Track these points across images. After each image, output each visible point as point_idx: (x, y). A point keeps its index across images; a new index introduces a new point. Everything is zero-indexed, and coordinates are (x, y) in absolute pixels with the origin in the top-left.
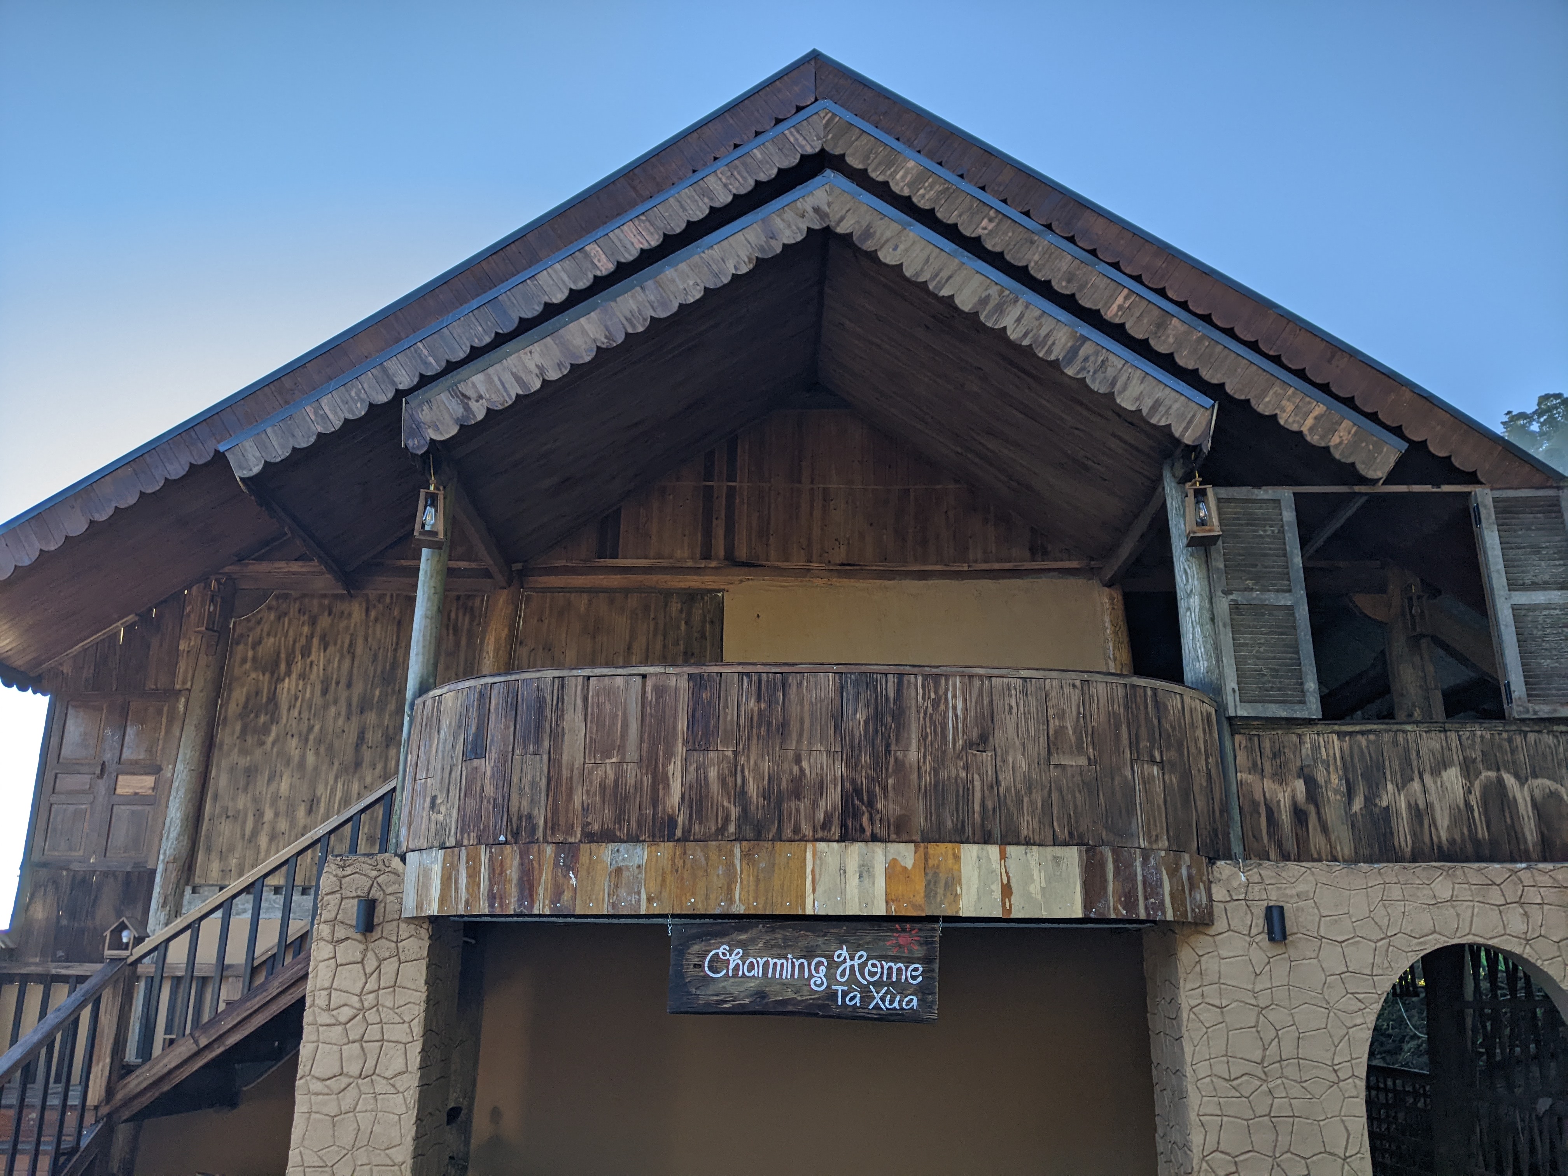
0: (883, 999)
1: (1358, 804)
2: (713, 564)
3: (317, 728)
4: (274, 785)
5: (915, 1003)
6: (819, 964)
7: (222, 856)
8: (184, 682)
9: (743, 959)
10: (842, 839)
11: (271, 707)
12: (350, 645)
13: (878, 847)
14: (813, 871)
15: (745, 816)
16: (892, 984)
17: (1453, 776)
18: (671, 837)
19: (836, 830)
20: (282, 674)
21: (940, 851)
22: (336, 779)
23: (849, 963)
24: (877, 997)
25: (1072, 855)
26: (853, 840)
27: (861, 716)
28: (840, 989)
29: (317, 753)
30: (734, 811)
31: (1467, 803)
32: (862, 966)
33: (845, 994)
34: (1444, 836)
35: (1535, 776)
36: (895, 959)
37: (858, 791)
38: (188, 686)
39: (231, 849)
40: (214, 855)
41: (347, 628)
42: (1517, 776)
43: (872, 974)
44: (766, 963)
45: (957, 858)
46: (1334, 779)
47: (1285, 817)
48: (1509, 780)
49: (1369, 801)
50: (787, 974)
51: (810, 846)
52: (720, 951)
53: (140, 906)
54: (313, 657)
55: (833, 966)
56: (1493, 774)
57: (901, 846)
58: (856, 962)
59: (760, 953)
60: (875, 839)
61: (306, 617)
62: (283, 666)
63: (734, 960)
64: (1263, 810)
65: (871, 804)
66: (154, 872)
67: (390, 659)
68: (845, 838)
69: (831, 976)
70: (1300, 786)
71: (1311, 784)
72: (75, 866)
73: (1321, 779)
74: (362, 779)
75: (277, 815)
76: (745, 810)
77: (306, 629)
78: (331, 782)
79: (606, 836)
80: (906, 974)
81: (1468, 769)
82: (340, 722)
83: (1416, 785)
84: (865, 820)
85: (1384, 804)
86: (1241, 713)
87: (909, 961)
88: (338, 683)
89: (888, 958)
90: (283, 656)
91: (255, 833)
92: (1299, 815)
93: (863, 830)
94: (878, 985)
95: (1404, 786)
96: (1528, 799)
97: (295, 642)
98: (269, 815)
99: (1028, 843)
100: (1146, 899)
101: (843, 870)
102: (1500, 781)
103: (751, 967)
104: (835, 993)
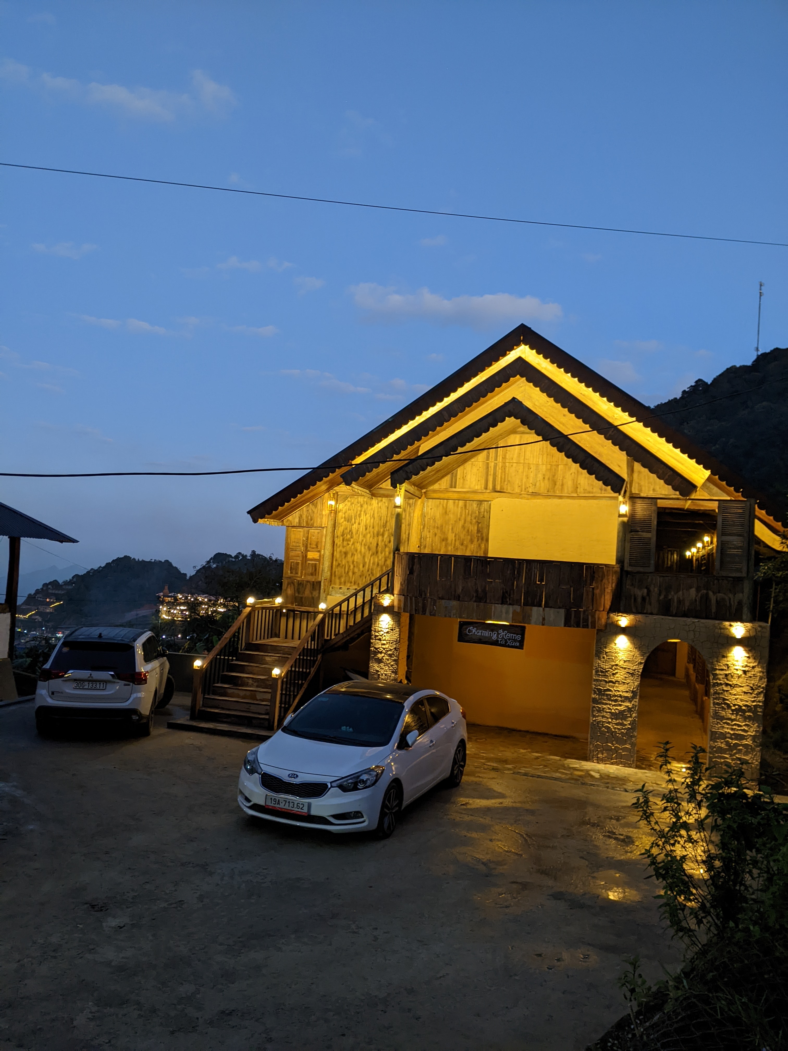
0: (510, 643)
1: (662, 597)
2: (488, 491)
3: (364, 541)
4: (353, 557)
5: (518, 645)
6: (495, 633)
7: (339, 578)
8: (325, 524)
9: (476, 630)
10: (501, 604)
11: (350, 533)
12: (373, 514)
13: (511, 606)
14: (494, 612)
15: (477, 596)
16: (512, 639)
17: (693, 591)
18: (459, 600)
19: (500, 602)
20: (353, 523)
21: (528, 608)
22: (371, 556)
23: (502, 634)
24: (509, 642)
25: (562, 611)
26: (505, 604)
27: (509, 572)
28: (500, 640)
29: (365, 548)
30: (475, 595)
31: (696, 600)
32: (506, 634)
33: (501, 641)
34: (686, 608)
35: (719, 592)
36: (514, 634)
37: (507, 592)
38: (326, 526)
39: (342, 576)
40: (337, 577)
41: (372, 509)
42: (713, 592)
43: (508, 637)
44: (482, 632)
45: (531, 610)
46: (656, 589)
47: (639, 600)
48: (711, 593)
49: (666, 596)
50: (487, 635)
51: (493, 605)
52: (471, 628)
53: (317, 591)
54: (362, 518)
55: (498, 634)
56: (705, 591)
57: (517, 606)
58: (504, 634)
59: (481, 629)
60: (510, 604)
61: (359, 505)
62: (353, 520)
63: (474, 630)
64: (633, 597)
65: (510, 595)
66: (320, 582)
67: (385, 520)
68: (502, 603)
69: (497, 636)
70: (645, 591)
71: (649, 591)
72: (298, 579)
73: (652, 589)
74: (378, 557)
75: (354, 567)
76: (477, 595)
77: (359, 509)
78: (369, 557)
79: (442, 598)
80: (517, 637)
81: (698, 590)
82: (371, 539)
83: (681, 593)
84: (508, 600)
85: (670, 598)
86: (629, 569)
87: (517, 634)
88: (370, 527)
89: (512, 633)
90: (353, 517)
91: (348, 572)
92: (644, 599)
93: (507, 602)
94: (509, 639)
95: (677, 593)
96: (715, 600)
97: (357, 512)
98: (352, 567)
99: (551, 607)
100: (583, 623)
101: (501, 612)
102: (707, 594)
103: (478, 633)
104: (498, 641)
